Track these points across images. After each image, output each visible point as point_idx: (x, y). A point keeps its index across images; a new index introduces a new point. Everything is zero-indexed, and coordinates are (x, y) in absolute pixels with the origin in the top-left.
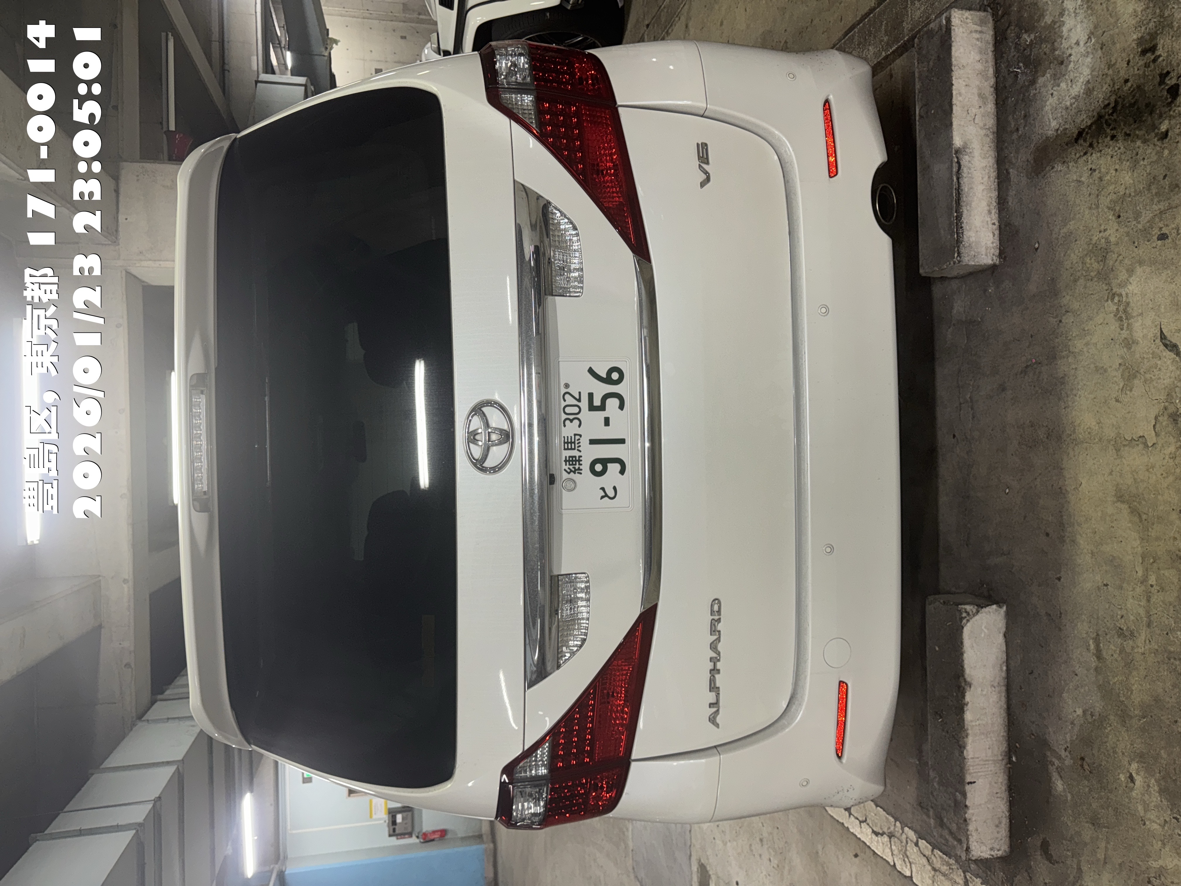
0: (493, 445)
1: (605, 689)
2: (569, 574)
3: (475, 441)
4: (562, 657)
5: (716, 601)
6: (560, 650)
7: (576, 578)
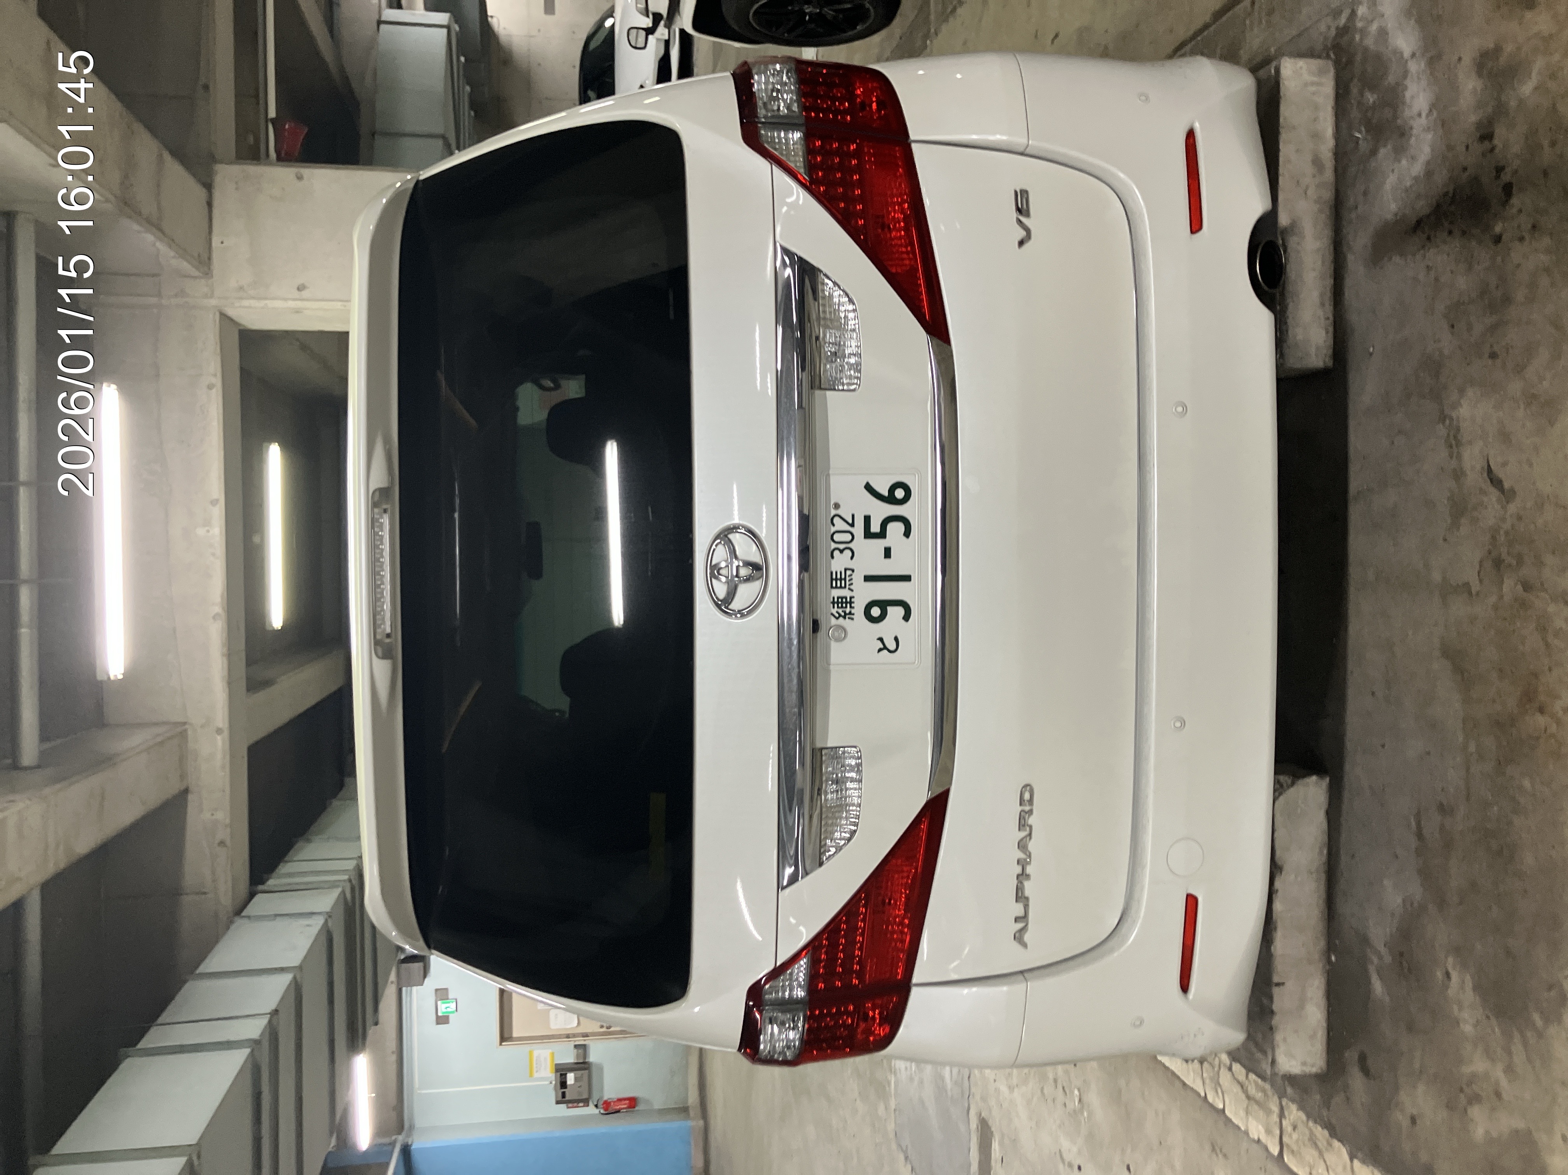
0: (741, 582)
2: (836, 748)
3: (718, 577)
4: (825, 852)
5: (1028, 787)
6: (823, 843)
7: (844, 752)
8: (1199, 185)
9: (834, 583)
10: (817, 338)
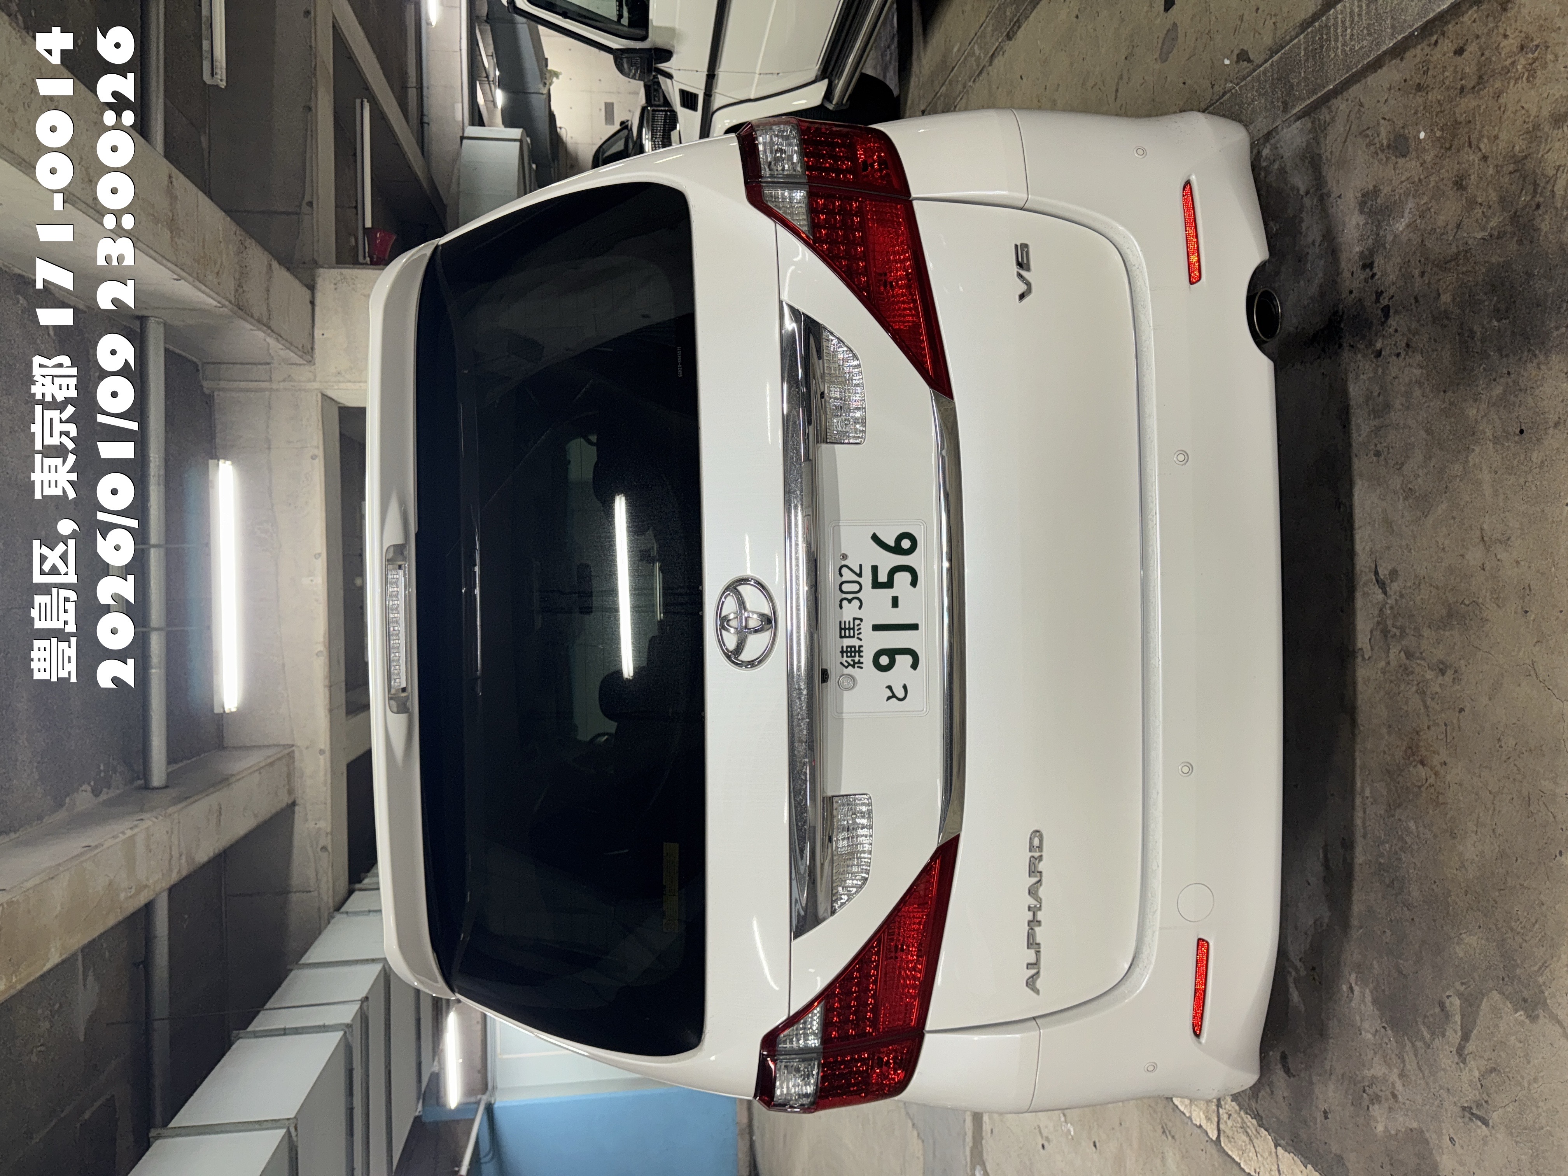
0: (750, 633)
1: (892, 940)
2: (847, 795)
3: (727, 629)
4: (837, 899)
5: (1037, 833)
6: (835, 891)
7: (855, 800)
8: (1197, 237)
9: (843, 632)
10: (823, 393)
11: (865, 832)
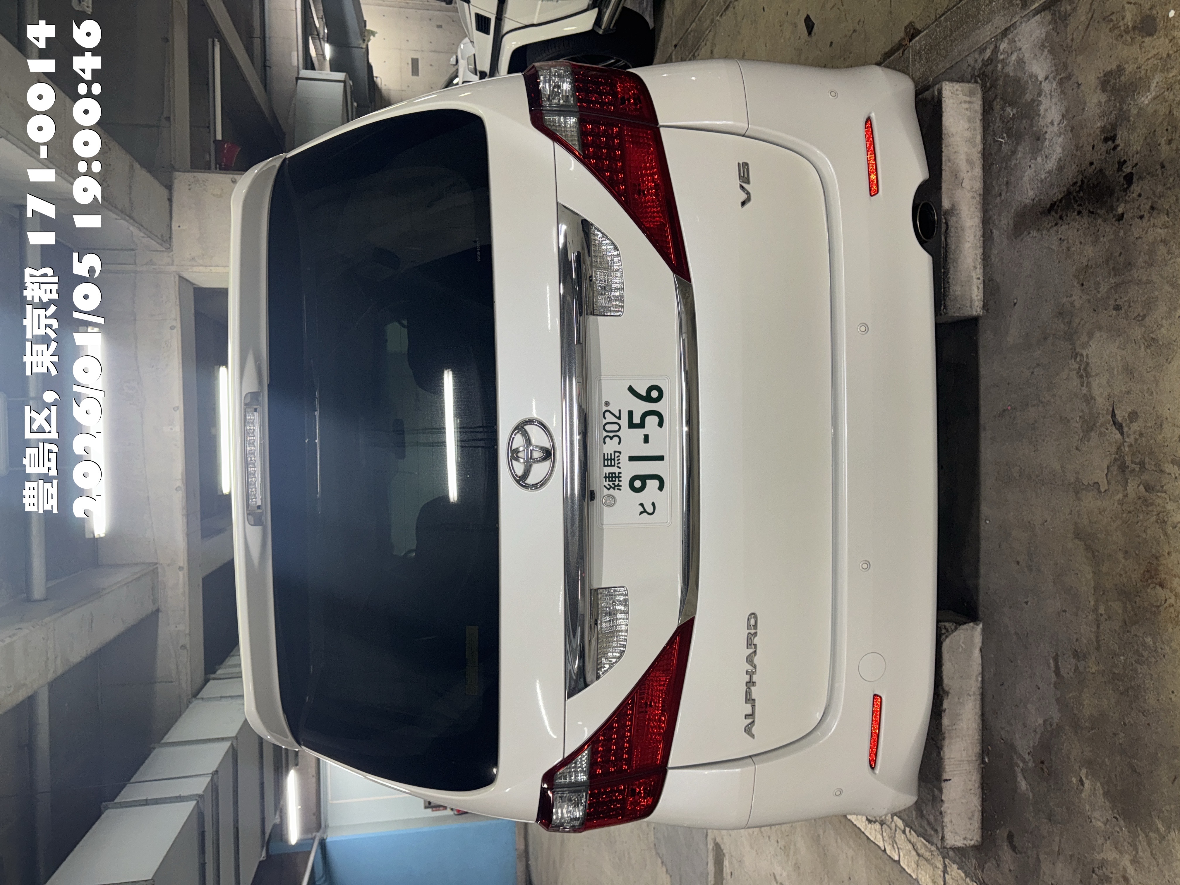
0: (534, 462)
1: (643, 699)
2: (609, 588)
3: (517, 459)
4: (601, 668)
5: (753, 615)
6: (599, 661)
7: (615, 591)
8: (875, 160)
9: (606, 462)
10: (591, 277)
11: (623, 616)
